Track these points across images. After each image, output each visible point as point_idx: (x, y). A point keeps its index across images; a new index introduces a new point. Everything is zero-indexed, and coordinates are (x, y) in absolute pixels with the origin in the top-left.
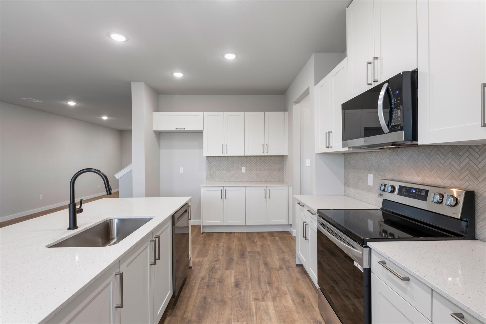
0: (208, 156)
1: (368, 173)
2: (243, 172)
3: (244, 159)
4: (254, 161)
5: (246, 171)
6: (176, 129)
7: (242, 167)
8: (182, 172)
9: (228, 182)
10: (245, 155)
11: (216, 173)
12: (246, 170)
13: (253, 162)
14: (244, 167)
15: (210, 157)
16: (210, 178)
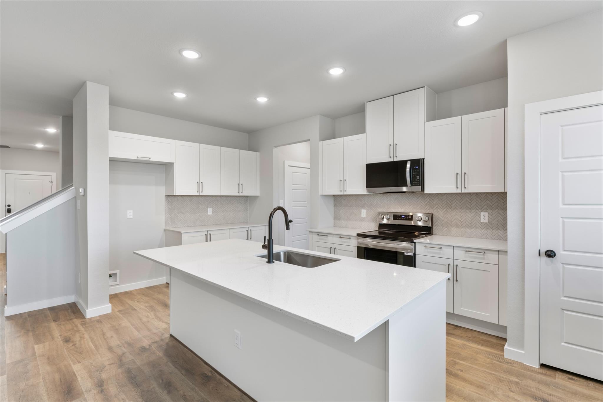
0: (168, 196)
1: (361, 209)
2: (209, 214)
3: (210, 199)
4: (220, 201)
5: (212, 214)
6: (138, 157)
7: (208, 209)
8: (132, 217)
9: (193, 226)
10: (222, 195)
11: (178, 216)
12: (212, 212)
13: (219, 203)
14: (211, 208)
15: (171, 197)
16: (170, 223)
